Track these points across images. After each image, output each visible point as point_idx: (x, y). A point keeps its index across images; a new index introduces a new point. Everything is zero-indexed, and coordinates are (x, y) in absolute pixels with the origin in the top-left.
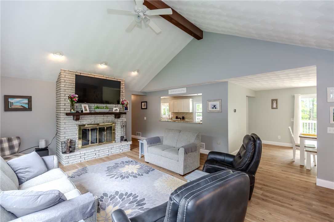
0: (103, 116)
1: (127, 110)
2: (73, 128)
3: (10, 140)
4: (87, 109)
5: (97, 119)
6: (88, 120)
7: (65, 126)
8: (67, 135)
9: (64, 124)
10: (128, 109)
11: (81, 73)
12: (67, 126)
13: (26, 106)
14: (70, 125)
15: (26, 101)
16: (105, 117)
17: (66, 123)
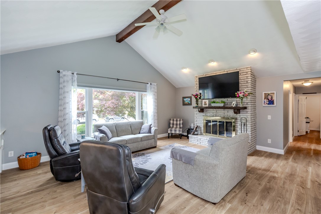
0: (223, 110)
1: (273, 104)
2: (201, 118)
3: (180, 120)
4: (206, 104)
5: (218, 113)
6: (211, 113)
7: (196, 116)
8: (197, 123)
9: (196, 114)
10: (275, 103)
11: (206, 75)
12: (198, 116)
13: (189, 102)
14: (199, 116)
15: (189, 100)
16: (225, 112)
17: (197, 114)
